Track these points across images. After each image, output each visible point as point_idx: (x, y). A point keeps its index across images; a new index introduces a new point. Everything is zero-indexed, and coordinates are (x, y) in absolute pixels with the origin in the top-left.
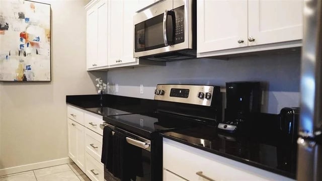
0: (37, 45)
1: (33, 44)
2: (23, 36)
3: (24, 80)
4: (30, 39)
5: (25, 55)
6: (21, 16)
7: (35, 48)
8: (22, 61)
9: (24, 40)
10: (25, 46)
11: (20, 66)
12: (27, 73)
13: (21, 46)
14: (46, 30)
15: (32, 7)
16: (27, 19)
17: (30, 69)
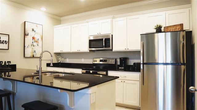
0: (38, 42)
1: (36, 42)
2: (33, 38)
3: (33, 57)
4: (36, 40)
5: (34, 46)
6: (33, 30)
7: (37, 43)
8: (33, 49)
9: (34, 40)
10: (34, 42)
11: (32, 51)
12: (34, 54)
13: (33, 42)
14: (41, 36)
15: (37, 26)
16: (35, 31)
17: (35, 52)
